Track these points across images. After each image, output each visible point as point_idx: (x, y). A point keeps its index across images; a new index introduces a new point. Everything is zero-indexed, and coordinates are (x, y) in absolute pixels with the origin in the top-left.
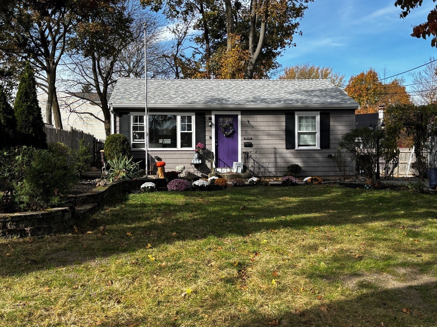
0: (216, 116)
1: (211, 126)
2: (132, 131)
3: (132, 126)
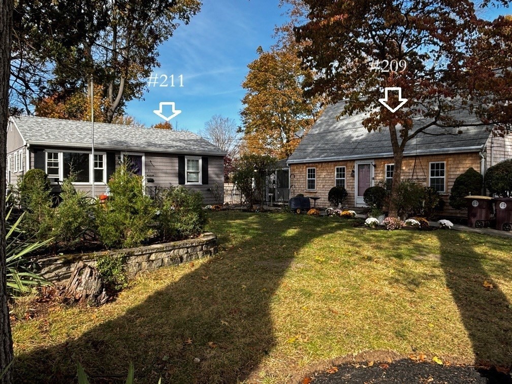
0: (124, 156)
1: (120, 164)
2: (46, 167)
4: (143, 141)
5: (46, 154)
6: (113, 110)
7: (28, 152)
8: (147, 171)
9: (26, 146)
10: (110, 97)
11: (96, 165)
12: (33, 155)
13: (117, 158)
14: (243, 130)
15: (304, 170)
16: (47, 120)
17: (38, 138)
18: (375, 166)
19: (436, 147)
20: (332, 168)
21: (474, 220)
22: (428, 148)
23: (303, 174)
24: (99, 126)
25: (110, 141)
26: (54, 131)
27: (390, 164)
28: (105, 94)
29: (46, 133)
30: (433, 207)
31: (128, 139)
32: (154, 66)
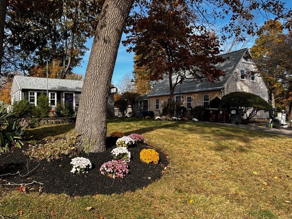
0: (65, 94)
1: (63, 97)
2: (29, 99)
3: (29, 96)
4: (75, 86)
5: (29, 93)
6: (65, 72)
7: (21, 92)
8: (76, 100)
9: (20, 89)
10: (64, 66)
11: (51, 98)
12: (23, 93)
13: (61, 95)
14: (134, 81)
15: (154, 100)
16: (31, 78)
17: (26, 86)
18: (182, 97)
19: (205, 88)
20: (166, 99)
21: (211, 119)
22: (202, 88)
23: (154, 102)
24: (55, 80)
25: (58, 87)
26: (34, 83)
27: (188, 96)
28: (61, 65)
29: (30, 84)
30: (202, 115)
31: (68, 86)
32: (86, 50)
